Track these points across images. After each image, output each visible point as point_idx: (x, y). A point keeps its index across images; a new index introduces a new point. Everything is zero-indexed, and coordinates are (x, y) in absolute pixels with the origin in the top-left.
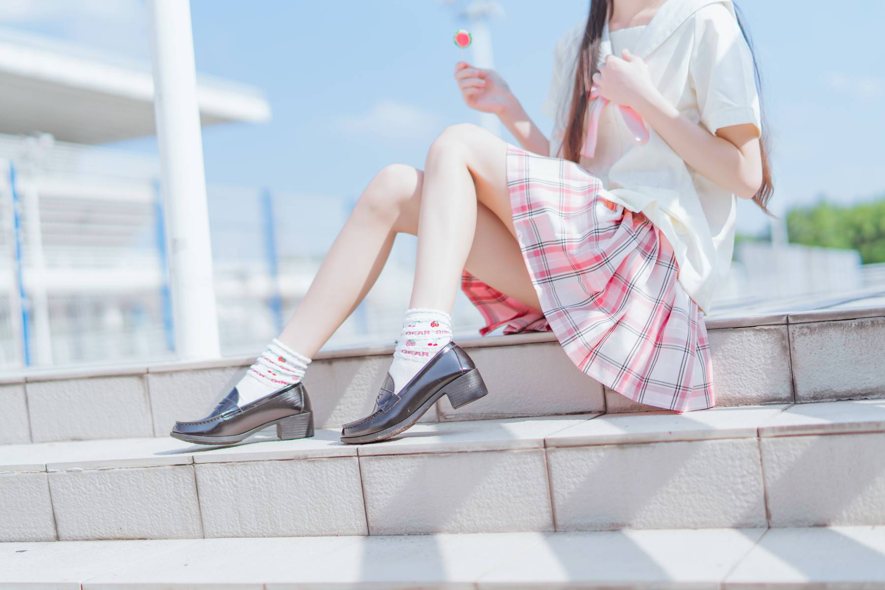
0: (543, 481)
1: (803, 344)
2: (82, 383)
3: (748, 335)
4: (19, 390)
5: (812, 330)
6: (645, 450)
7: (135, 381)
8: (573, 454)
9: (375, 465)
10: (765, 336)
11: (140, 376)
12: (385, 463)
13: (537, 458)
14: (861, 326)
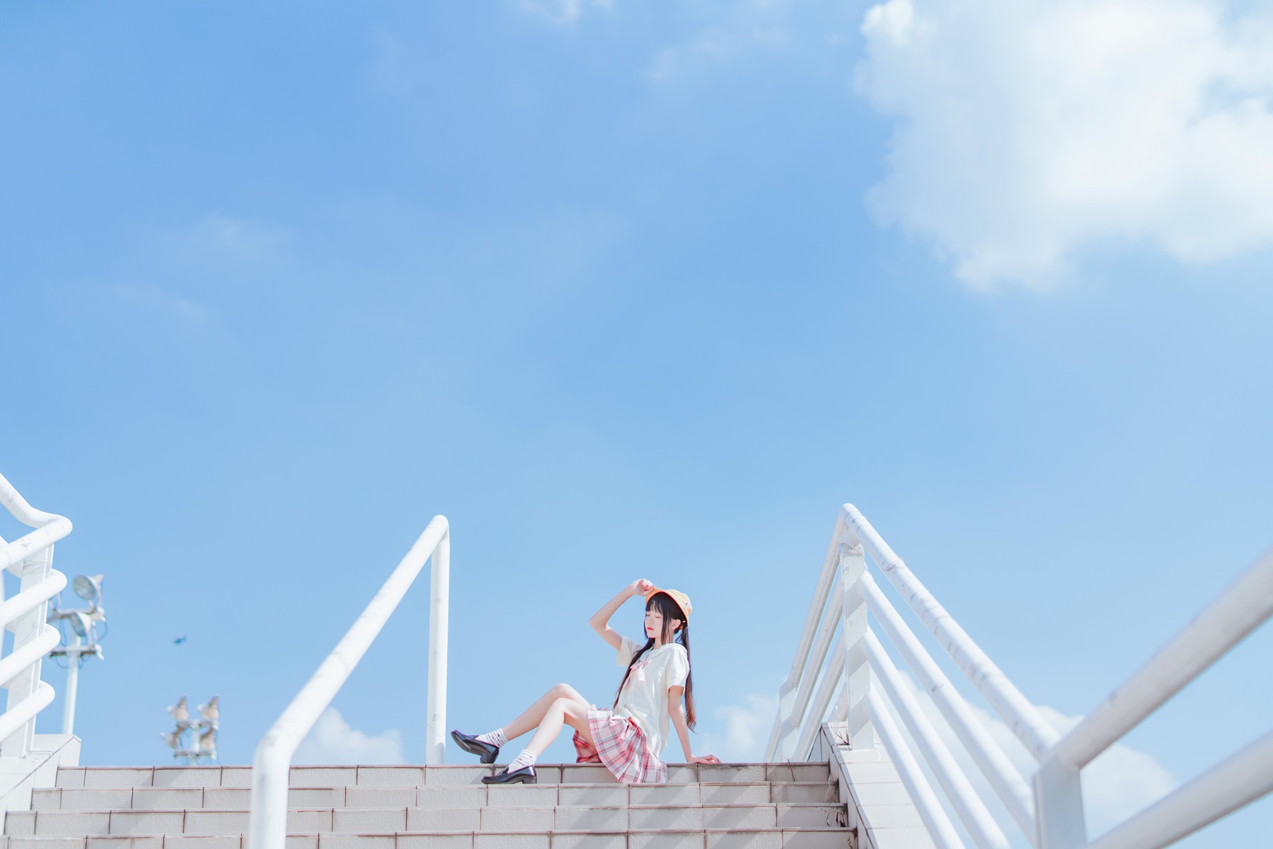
0: (627, 798)
1: (703, 773)
2: (390, 770)
3: (684, 769)
4: (354, 771)
5: (706, 769)
6: (663, 789)
7: (419, 770)
8: (639, 789)
9: (565, 791)
10: (690, 770)
11: (422, 768)
12: (568, 790)
13: (626, 790)
14: (722, 769)
